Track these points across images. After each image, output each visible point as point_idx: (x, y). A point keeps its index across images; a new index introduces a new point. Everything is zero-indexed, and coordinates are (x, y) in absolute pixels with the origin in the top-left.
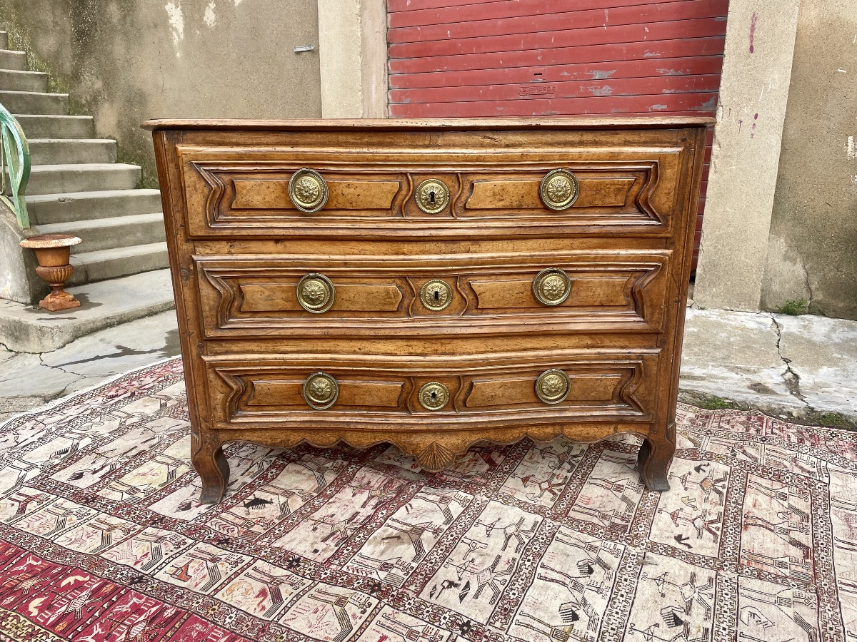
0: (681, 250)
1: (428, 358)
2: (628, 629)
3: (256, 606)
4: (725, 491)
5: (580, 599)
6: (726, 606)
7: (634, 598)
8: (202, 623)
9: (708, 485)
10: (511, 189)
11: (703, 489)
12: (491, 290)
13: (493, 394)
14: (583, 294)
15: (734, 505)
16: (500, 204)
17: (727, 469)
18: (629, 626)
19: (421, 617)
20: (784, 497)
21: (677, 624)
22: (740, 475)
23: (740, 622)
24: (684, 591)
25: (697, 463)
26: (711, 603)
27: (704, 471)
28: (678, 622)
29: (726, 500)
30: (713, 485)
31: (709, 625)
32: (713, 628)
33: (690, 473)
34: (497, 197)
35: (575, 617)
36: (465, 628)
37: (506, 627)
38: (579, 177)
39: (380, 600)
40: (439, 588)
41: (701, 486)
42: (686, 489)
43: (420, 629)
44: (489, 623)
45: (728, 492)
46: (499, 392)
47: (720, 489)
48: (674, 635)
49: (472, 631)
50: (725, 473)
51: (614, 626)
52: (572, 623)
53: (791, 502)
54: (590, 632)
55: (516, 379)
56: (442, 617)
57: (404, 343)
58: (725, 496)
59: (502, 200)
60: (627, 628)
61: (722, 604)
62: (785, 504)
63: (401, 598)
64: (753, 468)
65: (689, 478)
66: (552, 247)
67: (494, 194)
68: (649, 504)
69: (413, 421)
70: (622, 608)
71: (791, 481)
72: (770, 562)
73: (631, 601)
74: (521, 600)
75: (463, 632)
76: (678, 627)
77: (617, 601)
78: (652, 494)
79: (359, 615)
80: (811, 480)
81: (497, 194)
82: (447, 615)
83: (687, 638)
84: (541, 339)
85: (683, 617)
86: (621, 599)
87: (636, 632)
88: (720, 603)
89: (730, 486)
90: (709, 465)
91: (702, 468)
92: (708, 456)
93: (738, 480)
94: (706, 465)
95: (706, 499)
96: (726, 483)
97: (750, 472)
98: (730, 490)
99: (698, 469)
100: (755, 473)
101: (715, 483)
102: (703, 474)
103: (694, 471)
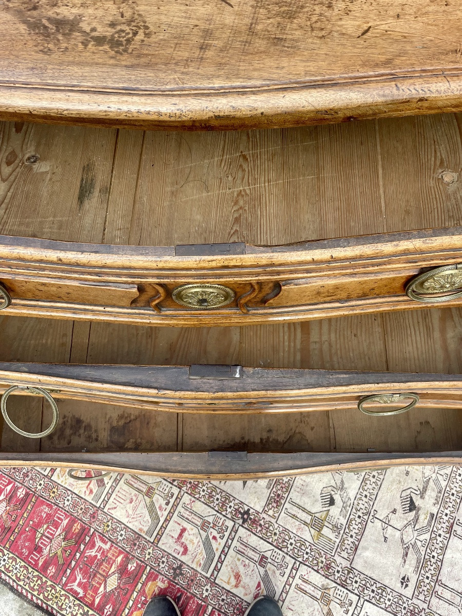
2: (371, 517)
3: (85, 489)
5: (339, 482)
6: (455, 488)
7: (383, 479)
8: (48, 505)
18: (372, 514)
19: (212, 505)
21: (411, 510)
26: (444, 484)
28: (412, 507)
31: (435, 511)
32: (437, 515)
35: (332, 502)
36: (246, 516)
37: (277, 515)
39: (180, 488)
43: (211, 519)
44: (264, 511)
48: (406, 522)
49: (251, 519)
51: (360, 513)
52: (329, 508)
54: (341, 518)
56: (228, 506)
60: (371, 515)
61: (452, 486)
63: (197, 485)
70: (371, 491)
73: (379, 483)
74: (291, 483)
75: (244, 521)
76: (411, 513)
77: (368, 482)
79: (164, 506)
82: (232, 504)
83: (414, 528)
85: (418, 502)
86: (373, 480)
87: (376, 520)
88: (451, 485)
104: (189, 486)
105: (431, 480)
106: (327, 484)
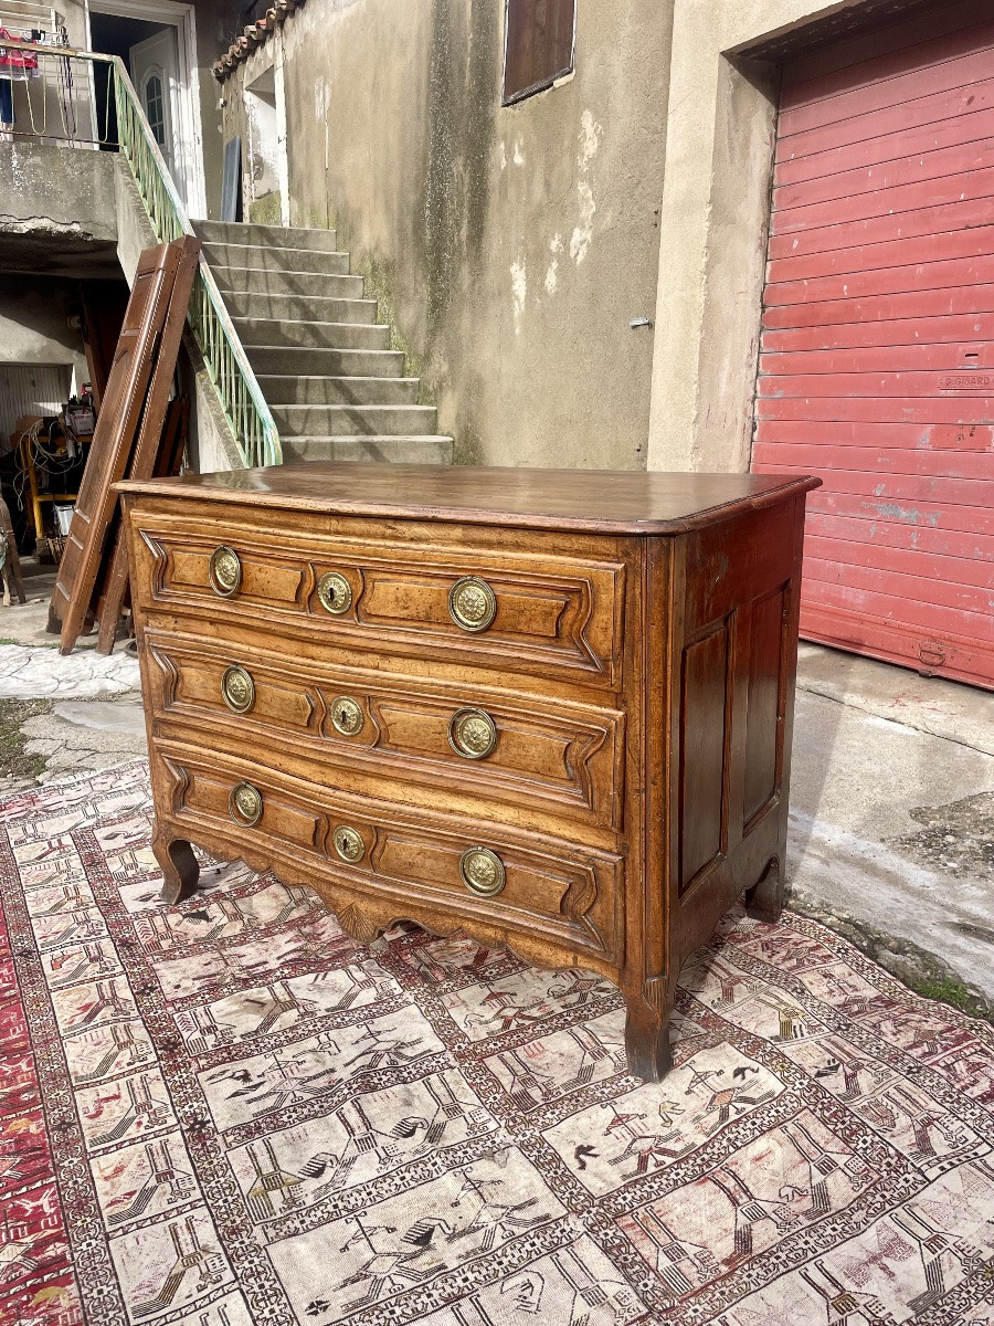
0: (637, 715)
1: (338, 793)
2: (351, 1216)
3: (68, 1017)
4: (733, 1116)
5: (349, 1156)
6: (512, 1257)
7: (413, 1188)
8: (20, 1015)
9: (720, 1102)
10: (416, 594)
11: (711, 1103)
12: (403, 722)
13: (410, 860)
14: (514, 751)
15: (725, 1143)
16: (404, 613)
17: (778, 1088)
18: (357, 1214)
19: (173, 1094)
20: (827, 1167)
21: (416, 1243)
22: (790, 1106)
23: (500, 1284)
24: (483, 1212)
25: (744, 1062)
26: (498, 1242)
27: (744, 1078)
28: (424, 1240)
29: (722, 1131)
30: (730, 1103)
31: (452, 1265)
32: (450, 1271)
33: (720, 1073)
34: (401, 604)
35: (317, 1173)
36: (197, 1126)
37: (234, 1145)
38: (499, 589)
39: (159, 1059)
40: (229, 1074)
41: (714, 1097)
42: (688, 1092)
43: (155, 1105)
44: (225, 1134)
45: (737, 1122)
46: (419, 860)
47: (732, 1111)
48: (395, 1250)
49: (200, 1132)
50: (770, 1094)
51: (342, 1204)
52: (306, 1177)
53: (830, 1181)
54: (311, 1196)
55: (438, 848)
56: (190, 1105)
57: (318, 769)
58: (724, 1126)
59: (407, 608)
60: (354, 1214)
61: (509, 1251)
62: (818, 1178)
63: (181, 1067)
64: (823, 1103)
65: (712, 1081)
66: (475, 678)
67: (397, 599)
68: (606, 1091)
69: (326, 869)
70: (383, 1192)
71: (865, 1149)
72: (664, 1239)
73: (402, 1189)
74: (287, 1126)
75: (192, 1129)
76: (412, 1246)
77: (389, 1180)
78: (631, 1079)
79: (124, 1064)
80: (904, 1162)
81: (403, 601)
82: (195, 1105)
83: (400, 1263)
84: (471, 800)
85: (438, 1240)
86: (398, 1182)
87: (354, 1222)
88: (508, 1249)
89: (751, 1114)
90: (757, 1071)
91: (747, 1072)
92: (768, 1058)
93: (777, 1111)
94: (753, 1070)
95: (698, 1118)
96: (750, 1107)
97: (812, 1107)
98: (744, 1120)
99: (740, 1072)
100: (818, 1113)
101: (735, 1101)
102: (738, 1081)
103: (729, 1073)
104: (171, 1063)
105: (483, 1230)
106: (331, 1150)
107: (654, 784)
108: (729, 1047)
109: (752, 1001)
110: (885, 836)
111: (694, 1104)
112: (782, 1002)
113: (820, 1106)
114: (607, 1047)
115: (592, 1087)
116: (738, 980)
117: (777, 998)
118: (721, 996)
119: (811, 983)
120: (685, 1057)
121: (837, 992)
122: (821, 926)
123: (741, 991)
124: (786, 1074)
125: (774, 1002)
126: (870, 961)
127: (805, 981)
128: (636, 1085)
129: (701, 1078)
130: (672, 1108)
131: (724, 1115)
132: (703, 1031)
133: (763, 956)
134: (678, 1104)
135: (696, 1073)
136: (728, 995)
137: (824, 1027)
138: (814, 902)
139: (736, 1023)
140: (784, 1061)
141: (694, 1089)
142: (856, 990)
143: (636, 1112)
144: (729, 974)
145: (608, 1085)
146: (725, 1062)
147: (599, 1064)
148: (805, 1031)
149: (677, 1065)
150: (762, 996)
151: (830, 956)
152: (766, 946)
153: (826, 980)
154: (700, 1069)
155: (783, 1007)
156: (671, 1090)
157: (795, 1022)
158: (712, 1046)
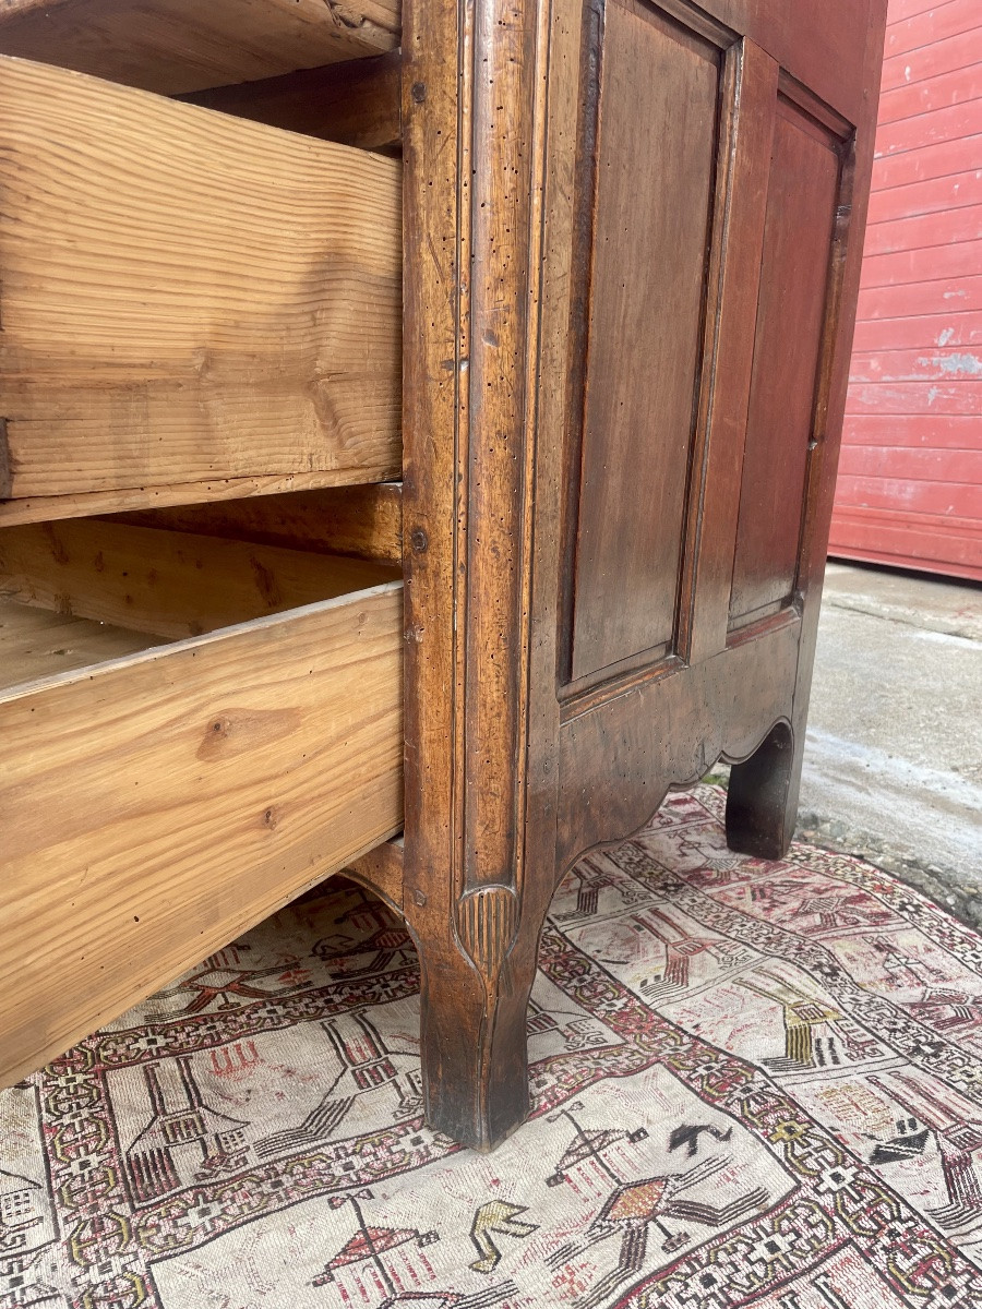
4: (656, 1259)
9: (629, 1213)
11: (606, 1211)
17: (778, 1183)
22: (807, 1233)
25: (697, 1112)
27: (693, 1152)
30: (652, 1216)
33: (636, 1136)
41: (616, 1196)
42: (556, 1179)
45: (664, 1275)
47: (655, 1239)
50: (756, 1198)
58: (630, 1282)
64: (892, 1233)
65: (620, 1156)
68: (358, 1162)
78: (427, 1136)
89: (703, 1253)
90: (727, 1137)
91: (704, 1139)
92: (754, 1107)
93: (772, 1247)
94: (716, 1134)
95: (568, 1252)
96: (700, 1233)
97: (863, 1243)
98: (685, 1269)
99: (685, 1136)
100: (881, 1259)
101: (666, 1213)
102: (679, 1160)
103: (660, 1136)
107: (493, 338)
108: (666, 1078)
109: (727, 985)
110: (957, 764)
111: (565, 1212)
112: (790, 989)
113: (886, 1241)
114: (395, 1060)
115: (329, 1150)
116: (701, 947)
117: (780, 980)
118: (662, 972)
119: (852, 959)
120: (561, 1094)
121: (905, 979)
122: (866, 867)
123: (705, 967)
124: (799, 1151)
125: (774, 987)
126: (965, 929)
127: (840, 953)
128: (436, 1152)
129: (590, 1145)
130: (508, 1220)
131: (633, 1253)
132: (614, 1039)
133: (756, 908)
134: (523, 1209)
135: (581, 1133)
136: (678, 971)
137: (882, 1047)
138: (850, 835)
139: (687, 1027)
140: (794, 1117)
141: (572, 1173)
142: (944, 979)
143: (413, 1224)
144: (683, 933)
145: (368, 1148)
146: (654, 1111)
147: (366, 1097)
148: (841, 1050)
149: (541, 1112)
150: (748, 976)
151: (886, 915)
152: (759, 893)
153: (881, 956)
154: (592, 1124)
155: (793, 999)
156: (512, 1173)
157: (819, 1031)
158: (629, 1073)
